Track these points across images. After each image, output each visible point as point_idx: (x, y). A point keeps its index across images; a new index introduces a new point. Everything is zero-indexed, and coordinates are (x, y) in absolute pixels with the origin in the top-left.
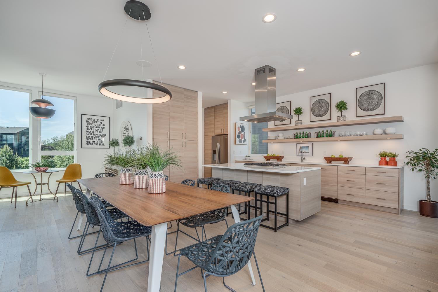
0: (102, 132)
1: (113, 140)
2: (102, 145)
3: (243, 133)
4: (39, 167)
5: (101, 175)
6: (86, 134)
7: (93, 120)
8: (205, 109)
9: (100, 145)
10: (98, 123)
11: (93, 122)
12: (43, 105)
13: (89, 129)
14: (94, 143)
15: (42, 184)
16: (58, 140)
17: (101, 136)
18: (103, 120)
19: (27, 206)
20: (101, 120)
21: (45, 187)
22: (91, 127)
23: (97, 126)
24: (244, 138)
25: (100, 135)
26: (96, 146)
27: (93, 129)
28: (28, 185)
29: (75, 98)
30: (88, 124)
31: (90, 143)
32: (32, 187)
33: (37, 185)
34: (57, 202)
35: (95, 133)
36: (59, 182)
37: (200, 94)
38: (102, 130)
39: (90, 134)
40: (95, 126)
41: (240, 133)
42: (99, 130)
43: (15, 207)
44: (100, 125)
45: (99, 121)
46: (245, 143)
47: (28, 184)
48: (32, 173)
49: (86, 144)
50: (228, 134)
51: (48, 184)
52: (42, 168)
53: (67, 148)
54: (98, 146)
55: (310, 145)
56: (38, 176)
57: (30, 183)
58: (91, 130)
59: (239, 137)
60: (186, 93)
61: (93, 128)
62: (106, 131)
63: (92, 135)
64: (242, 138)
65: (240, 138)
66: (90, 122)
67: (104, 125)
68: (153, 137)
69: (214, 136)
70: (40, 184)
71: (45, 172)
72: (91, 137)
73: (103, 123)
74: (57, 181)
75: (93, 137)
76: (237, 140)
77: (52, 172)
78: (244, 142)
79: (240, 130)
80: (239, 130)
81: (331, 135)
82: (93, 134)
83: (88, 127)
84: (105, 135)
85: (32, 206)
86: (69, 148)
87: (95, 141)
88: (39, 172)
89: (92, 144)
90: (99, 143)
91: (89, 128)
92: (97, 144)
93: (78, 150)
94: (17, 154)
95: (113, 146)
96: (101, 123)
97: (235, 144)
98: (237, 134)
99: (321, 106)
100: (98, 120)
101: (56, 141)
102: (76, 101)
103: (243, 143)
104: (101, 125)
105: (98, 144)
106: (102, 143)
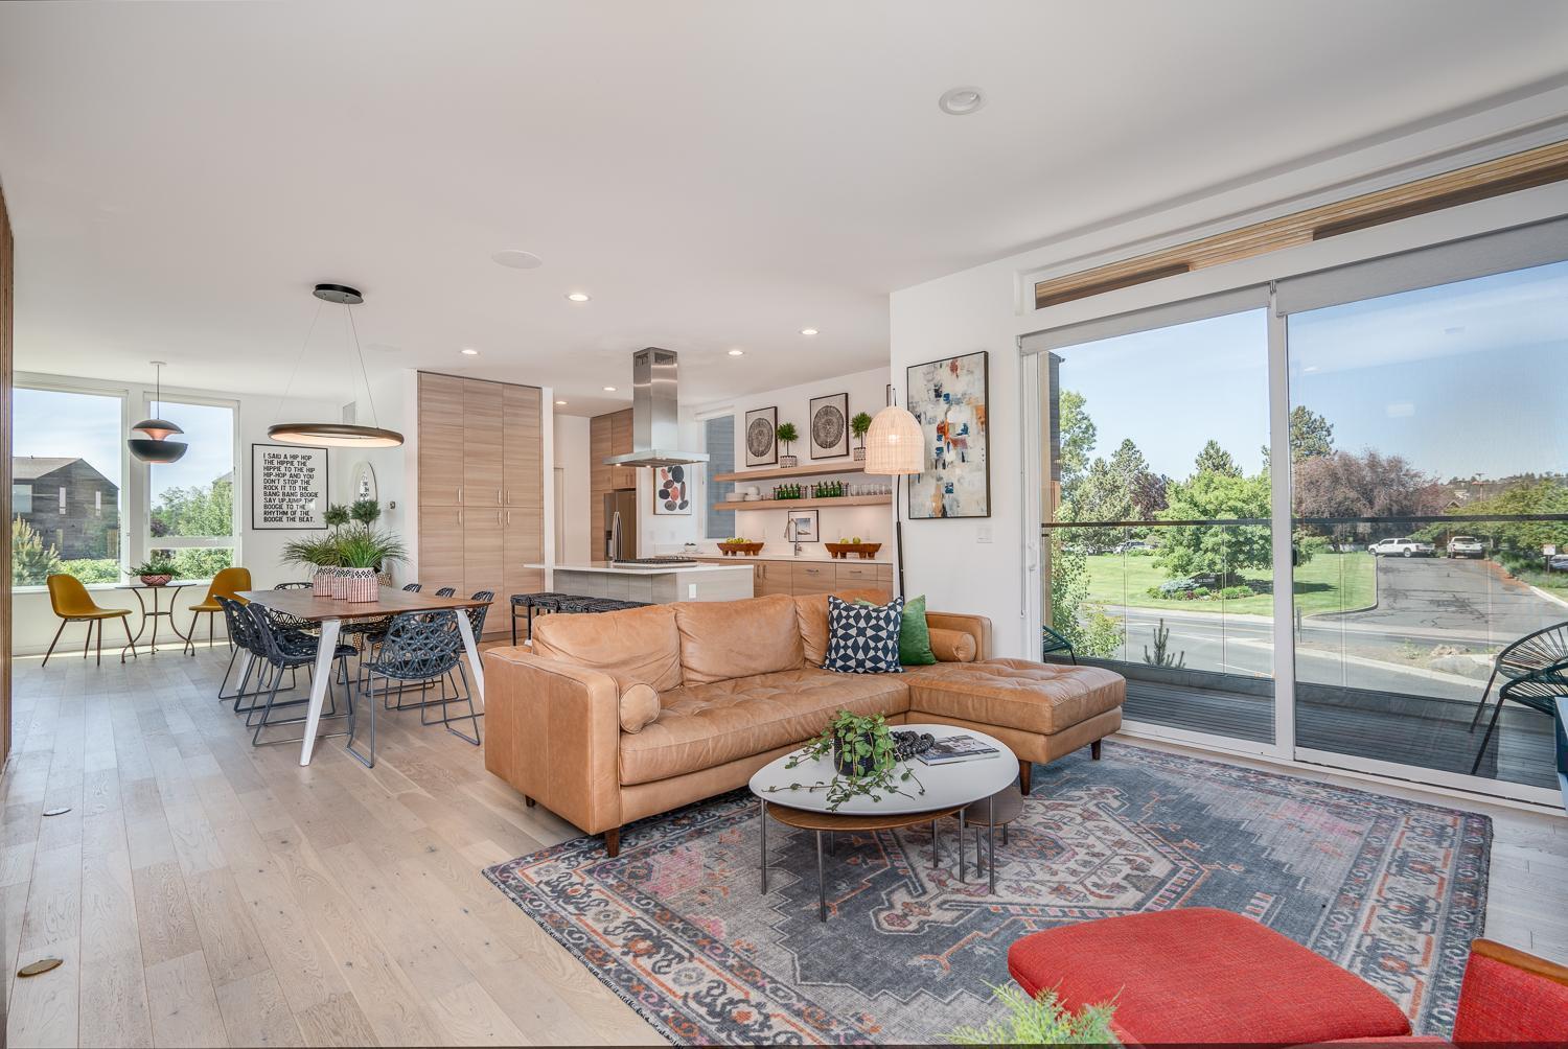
0: (306, 489)
1: (333, 507)
2: (308, 520)
3: (678, 485)
4: (150, 574)
5: (288, 587)
6: (265, 493)
7: (282, 459)
8: (591, 421)
9: (301, 520)
10: (296, 465)
11: (282, 463)
12: (158, 434)
13: (273, 481)
14: (285, 517)
15: (156, 614)
16: (182, 501)
17: (303, 498)
18: (309, 457)
19: (123, 662)
20: (303, 457)
21: (164, 621)
22: (279, 475)
23: (293, 472)
24: (683, 498)
25: (302, 495)
26: (292, 525)
27: (282, 482)
28: (124, 618)
29: (236, 405)
30: (268, 468)
31: (275, 515)
32: (135, 622)
33: (145, 615)
34: (193, 655)
35: (287, 490)
36: (198, 610)
37: (548, 394)
38: (308, 482)
39: (275, 494)
40: (288, 474)
41: (668, 484)
42: (299, 484)
43: (98, 664)
44: (301, 470)
45: (299, 459)
46: (686, 510)
47: (123, 614)
48: (133, 589)
49: (266, 520)
50: (634, 489)
51: (170, 614)
52: (156, 577)
53: (217, 526)
54: (298, 524)
55: (812, 515)
56: (148, 594)
57: (130, 612)
58: (276, 484)
59: (664, 494)
60: (507, 393)
61: (282, 479)
62: (317, 485)
63: (281, 497)
64: (675, 497)
65: (670, 499)
66: (275, 462)
67: (312, 470)
68: (420, 502)
69: (611, 492)
70: (152, 614)
71: (163, 585)
72: (277, 502)
73: (309, 464)
74: (191, 609)
75: (283, 500)
76: (661, 502)
77: (180, 587)
78: (681, 507)
79: (670, 478)
80: (664, 476)
81: (837, 491)
82: (284, 494)
83: (271, 474)
84: (316, 495)
85: (135, 662)
86: (222, 527)
87: (289, 511)
88: (150, 585)
89: (281, 520)
90: (298, 515)
91: (272, 477)
92: (293, 520)
93: (243, 534)
94: (53, 549)
95: (333, 523)
96: (304, 464)
97: (655, 513)
98: (660, 486)
99: (829, 422)
100: (295, 457)
101: (176, 501)
102: (237, 411)
103: (677, 511)
104: (304, 470)
105: (297, 519)
106: (306, 517)
